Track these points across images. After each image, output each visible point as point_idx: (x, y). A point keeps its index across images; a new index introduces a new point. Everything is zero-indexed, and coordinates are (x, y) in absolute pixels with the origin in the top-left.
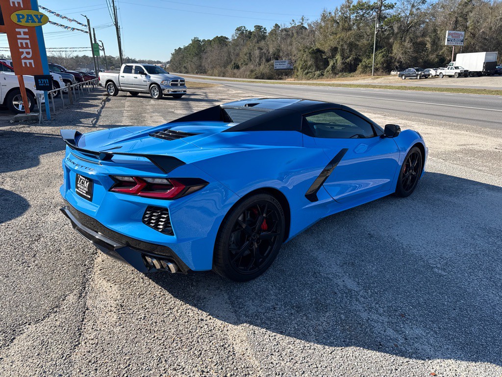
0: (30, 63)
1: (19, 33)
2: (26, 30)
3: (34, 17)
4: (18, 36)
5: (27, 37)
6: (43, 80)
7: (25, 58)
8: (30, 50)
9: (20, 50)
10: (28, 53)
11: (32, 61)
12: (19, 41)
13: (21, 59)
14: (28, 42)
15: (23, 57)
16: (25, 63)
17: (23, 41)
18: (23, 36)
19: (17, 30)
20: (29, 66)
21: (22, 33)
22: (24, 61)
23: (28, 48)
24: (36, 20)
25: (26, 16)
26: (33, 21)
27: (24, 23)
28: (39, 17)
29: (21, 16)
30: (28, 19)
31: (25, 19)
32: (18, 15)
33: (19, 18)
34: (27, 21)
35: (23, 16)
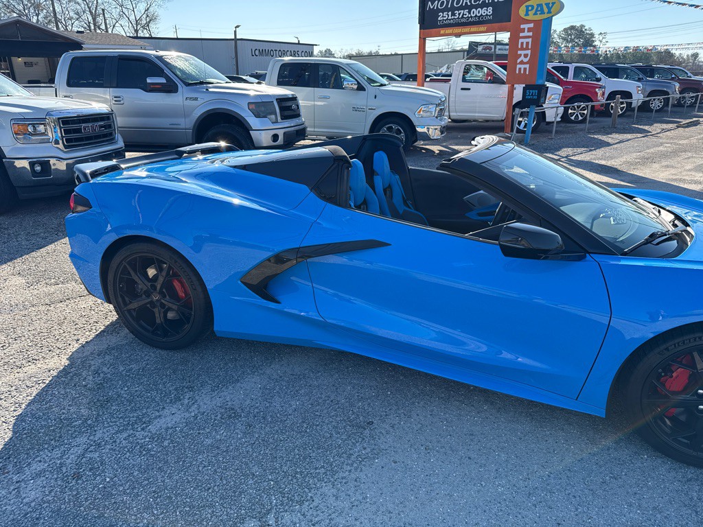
0: (525, 69)
1: (523, 30)
2: (531, 26)
3: (545, 7)
4: (522, 35)
5: (530, 34)
6: (531, 91)
7: (522, 63)
8: (529, 52)
9: (519, 52)
10: (526, 56)
11: (527, 66)
12: (521, 41)
13: (516, 64)
14: (530, 40)
15: (519, 61)
16: (520, 69)
17: (525, 41)
18: (526, 34)
19: (522, 26)
20: (522, 72)
21: (526, 30)
22: (518, 66)
23: (527, 48)
24: (546, 10)
25: (535, 7)
26: (543, 13)
27: (531, 17)
28: (550, 6)
29: (530, 8)
30: (537, 10)
31: (534, 11)
32: (527, 7)
33: (527, 11)
34: (535, 14)
35: (533, 7)
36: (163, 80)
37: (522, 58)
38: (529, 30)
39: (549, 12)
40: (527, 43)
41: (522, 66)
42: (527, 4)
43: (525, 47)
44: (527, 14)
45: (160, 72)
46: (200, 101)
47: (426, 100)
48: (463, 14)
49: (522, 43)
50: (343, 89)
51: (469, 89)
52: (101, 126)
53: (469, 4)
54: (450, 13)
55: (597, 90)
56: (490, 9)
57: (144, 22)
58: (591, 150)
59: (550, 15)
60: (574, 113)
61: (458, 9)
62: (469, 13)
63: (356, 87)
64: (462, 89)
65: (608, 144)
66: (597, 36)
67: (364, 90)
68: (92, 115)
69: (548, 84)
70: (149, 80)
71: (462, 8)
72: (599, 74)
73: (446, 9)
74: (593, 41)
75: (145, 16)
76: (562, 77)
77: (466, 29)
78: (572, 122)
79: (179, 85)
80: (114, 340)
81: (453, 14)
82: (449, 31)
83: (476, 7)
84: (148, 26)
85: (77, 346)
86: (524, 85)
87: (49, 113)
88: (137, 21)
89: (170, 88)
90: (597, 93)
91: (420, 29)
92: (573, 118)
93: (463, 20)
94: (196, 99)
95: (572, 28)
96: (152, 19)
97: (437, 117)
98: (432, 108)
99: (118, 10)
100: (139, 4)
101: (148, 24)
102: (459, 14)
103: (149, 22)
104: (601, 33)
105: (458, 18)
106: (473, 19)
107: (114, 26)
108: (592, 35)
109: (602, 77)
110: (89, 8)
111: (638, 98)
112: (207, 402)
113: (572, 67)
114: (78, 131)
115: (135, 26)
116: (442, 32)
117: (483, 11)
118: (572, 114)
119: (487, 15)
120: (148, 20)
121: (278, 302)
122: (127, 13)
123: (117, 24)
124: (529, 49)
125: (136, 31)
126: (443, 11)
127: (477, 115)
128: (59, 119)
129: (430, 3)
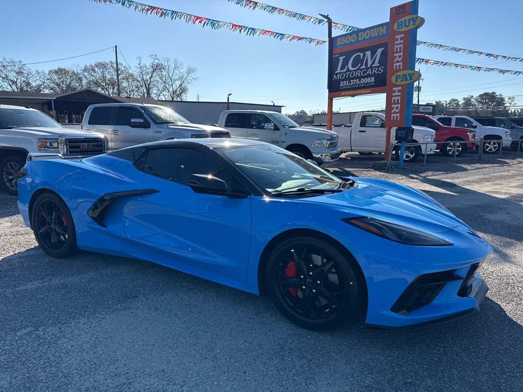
0: (397, 117)
1: (395, 92)
2: (400, 88)
3: (408, 76)
4: (394, 94)
5: (400, 94)
6: (401, 132)
7: (395, 113)
8: (399, 106)
9: (393, 106)
10: (397, 108)
11: (398, 115)
12: (393, 98)
13: (391, 114)
14: (399, 98)
15: (393, 111)
16: (394, 117)
17: (396, 98)
18: (397, 94)
19: (394, 89)
20: (395, 119)
21: (397, 91)
22: (393, 115)
23: (398, 103)
24: (409, 78)
25: (402, 76)
26: (407, 80)
27: (399, 83)
28: (411, 75)
29: (398, 77)
30: (403, 78)
31: (401, 79)
32: (396, 76)
33: (397, 79)
34: (402, 81)
35: (400, 76)
36: (142, 121)
37: (395, 110)
38: (399, 91)
39: (411, 79)
40: (398, 100)
41: (395, 115)
42: (396, 74)
43: (396, 102)
44: (397, 81)
45: (141, 116)
46: (163, 134)
47: (320, 137)
48: (356, 82)
49: (394, 100)
50: (265, 129)
51: (365, 132)
52: (94, 146)
53: (359, 75)
54: (347, 82)
55: (468, 133)
56: (373, 79)
57: (178, 93)
58: (448, 173)
59: (411, 81)
60: (452, 150)
61: (352, 79)
62: (360, 81)
63: (273, 128)
64: (360, 131)
65: (466, 170)
66: (506, 99)
67: (279, 130)
68: (92, 138)
69: (414, 127)
70: (132, 120)
71: (355, 78)
72: (475, 123)
73: (345, 79)
74: (504, 104)
75: (179, 89)
76: (441, 124)
77: (358, 92)
78: (450, 156)
79: (151, 124)
80: (34, 252)
81: (350, 82)
82: (347, 93)
83: (364, 77)
84: (181, 95)
85: (12, 253)
86: (397, 128)
87: (61, 135)
88: (173, 92)
89: (146, 125)
90: (468, 136)
91: (329, 92)
92: (451, 153)
93: (356, 86)
94: (160, 132)
95: (486, 94)
96: (183, 90)
97: (328, 148)
98: (325, 142)
99: (162, 85)
100: (176, 82)
101: (181, 94)
102: (353, 82)
103: (182, 93)
104: (510, 98)
105: (353, 84)
106: (362, 85)
107: (159, 95)
108: (503, 99)
109: (477, 125)
110: (145, 84)
111: (507, 140)
112: (57, 281)
113: (454, 118)
114: (79, 147)
115: (172, 95)
116: (343, 94)
117: (368, 80)
118: (450, 150)
119: (371, 82)
120: (181, 91)
121: (106, 227)
122: (168, 88)
123: (161, 94)
124: (399, 104)
125: (173, 98)
126: (343, 80)
127: (371, 149)
128: (66, 139)
129: (335, 75)
